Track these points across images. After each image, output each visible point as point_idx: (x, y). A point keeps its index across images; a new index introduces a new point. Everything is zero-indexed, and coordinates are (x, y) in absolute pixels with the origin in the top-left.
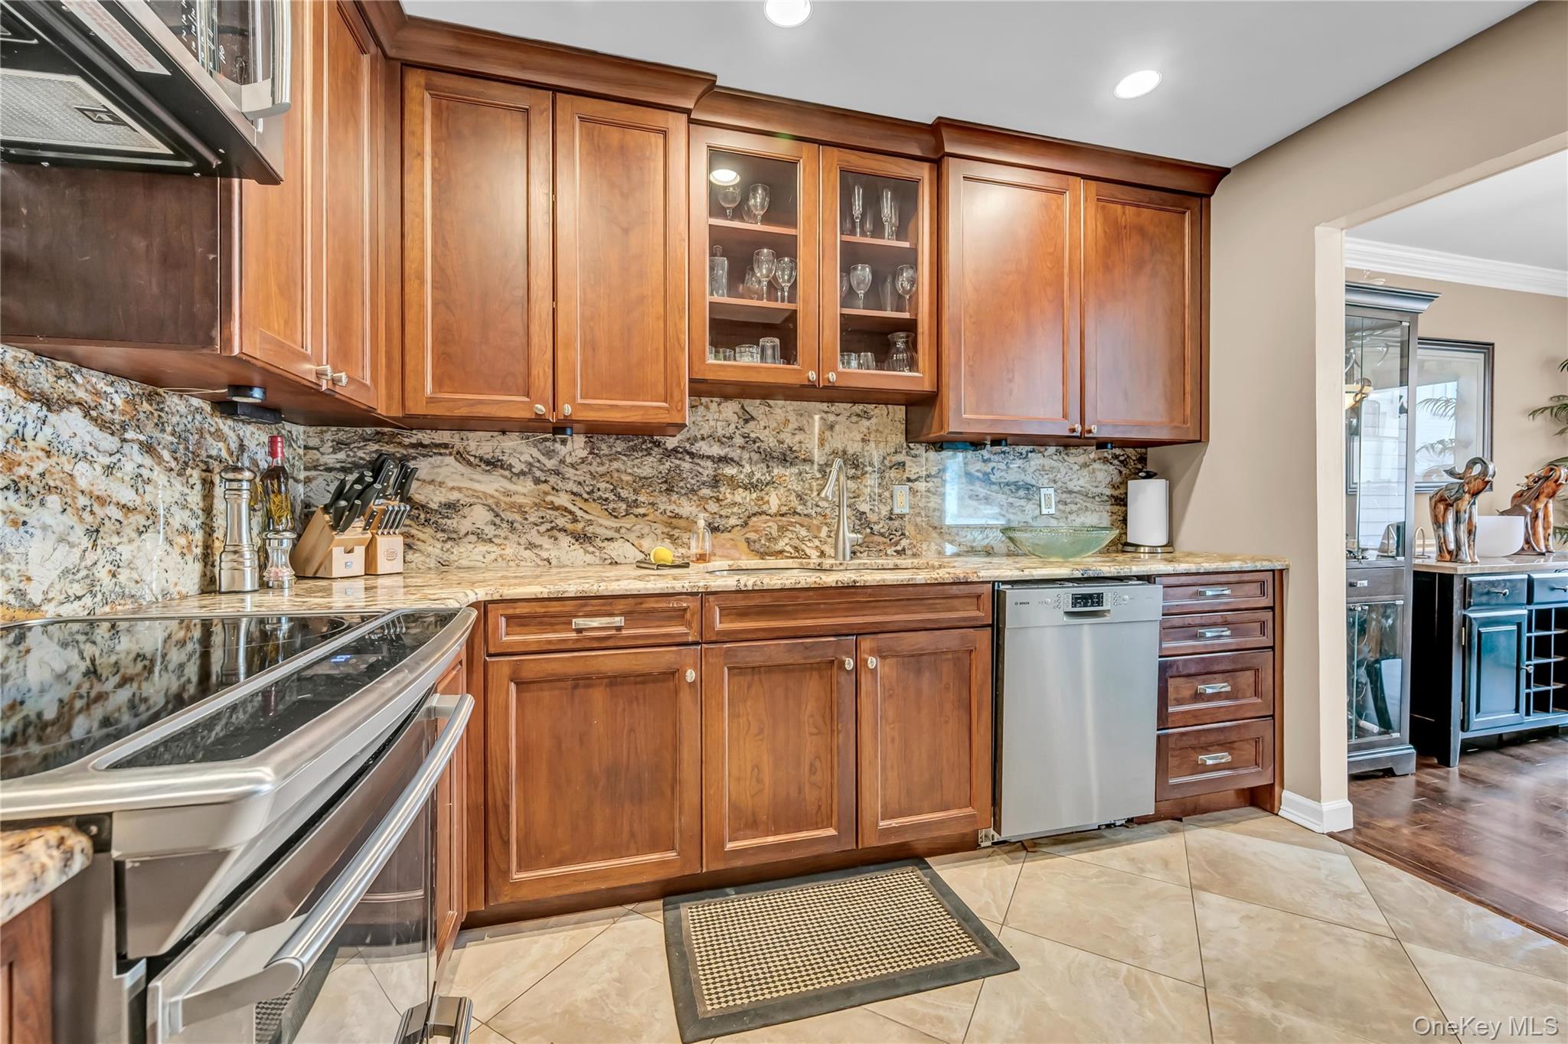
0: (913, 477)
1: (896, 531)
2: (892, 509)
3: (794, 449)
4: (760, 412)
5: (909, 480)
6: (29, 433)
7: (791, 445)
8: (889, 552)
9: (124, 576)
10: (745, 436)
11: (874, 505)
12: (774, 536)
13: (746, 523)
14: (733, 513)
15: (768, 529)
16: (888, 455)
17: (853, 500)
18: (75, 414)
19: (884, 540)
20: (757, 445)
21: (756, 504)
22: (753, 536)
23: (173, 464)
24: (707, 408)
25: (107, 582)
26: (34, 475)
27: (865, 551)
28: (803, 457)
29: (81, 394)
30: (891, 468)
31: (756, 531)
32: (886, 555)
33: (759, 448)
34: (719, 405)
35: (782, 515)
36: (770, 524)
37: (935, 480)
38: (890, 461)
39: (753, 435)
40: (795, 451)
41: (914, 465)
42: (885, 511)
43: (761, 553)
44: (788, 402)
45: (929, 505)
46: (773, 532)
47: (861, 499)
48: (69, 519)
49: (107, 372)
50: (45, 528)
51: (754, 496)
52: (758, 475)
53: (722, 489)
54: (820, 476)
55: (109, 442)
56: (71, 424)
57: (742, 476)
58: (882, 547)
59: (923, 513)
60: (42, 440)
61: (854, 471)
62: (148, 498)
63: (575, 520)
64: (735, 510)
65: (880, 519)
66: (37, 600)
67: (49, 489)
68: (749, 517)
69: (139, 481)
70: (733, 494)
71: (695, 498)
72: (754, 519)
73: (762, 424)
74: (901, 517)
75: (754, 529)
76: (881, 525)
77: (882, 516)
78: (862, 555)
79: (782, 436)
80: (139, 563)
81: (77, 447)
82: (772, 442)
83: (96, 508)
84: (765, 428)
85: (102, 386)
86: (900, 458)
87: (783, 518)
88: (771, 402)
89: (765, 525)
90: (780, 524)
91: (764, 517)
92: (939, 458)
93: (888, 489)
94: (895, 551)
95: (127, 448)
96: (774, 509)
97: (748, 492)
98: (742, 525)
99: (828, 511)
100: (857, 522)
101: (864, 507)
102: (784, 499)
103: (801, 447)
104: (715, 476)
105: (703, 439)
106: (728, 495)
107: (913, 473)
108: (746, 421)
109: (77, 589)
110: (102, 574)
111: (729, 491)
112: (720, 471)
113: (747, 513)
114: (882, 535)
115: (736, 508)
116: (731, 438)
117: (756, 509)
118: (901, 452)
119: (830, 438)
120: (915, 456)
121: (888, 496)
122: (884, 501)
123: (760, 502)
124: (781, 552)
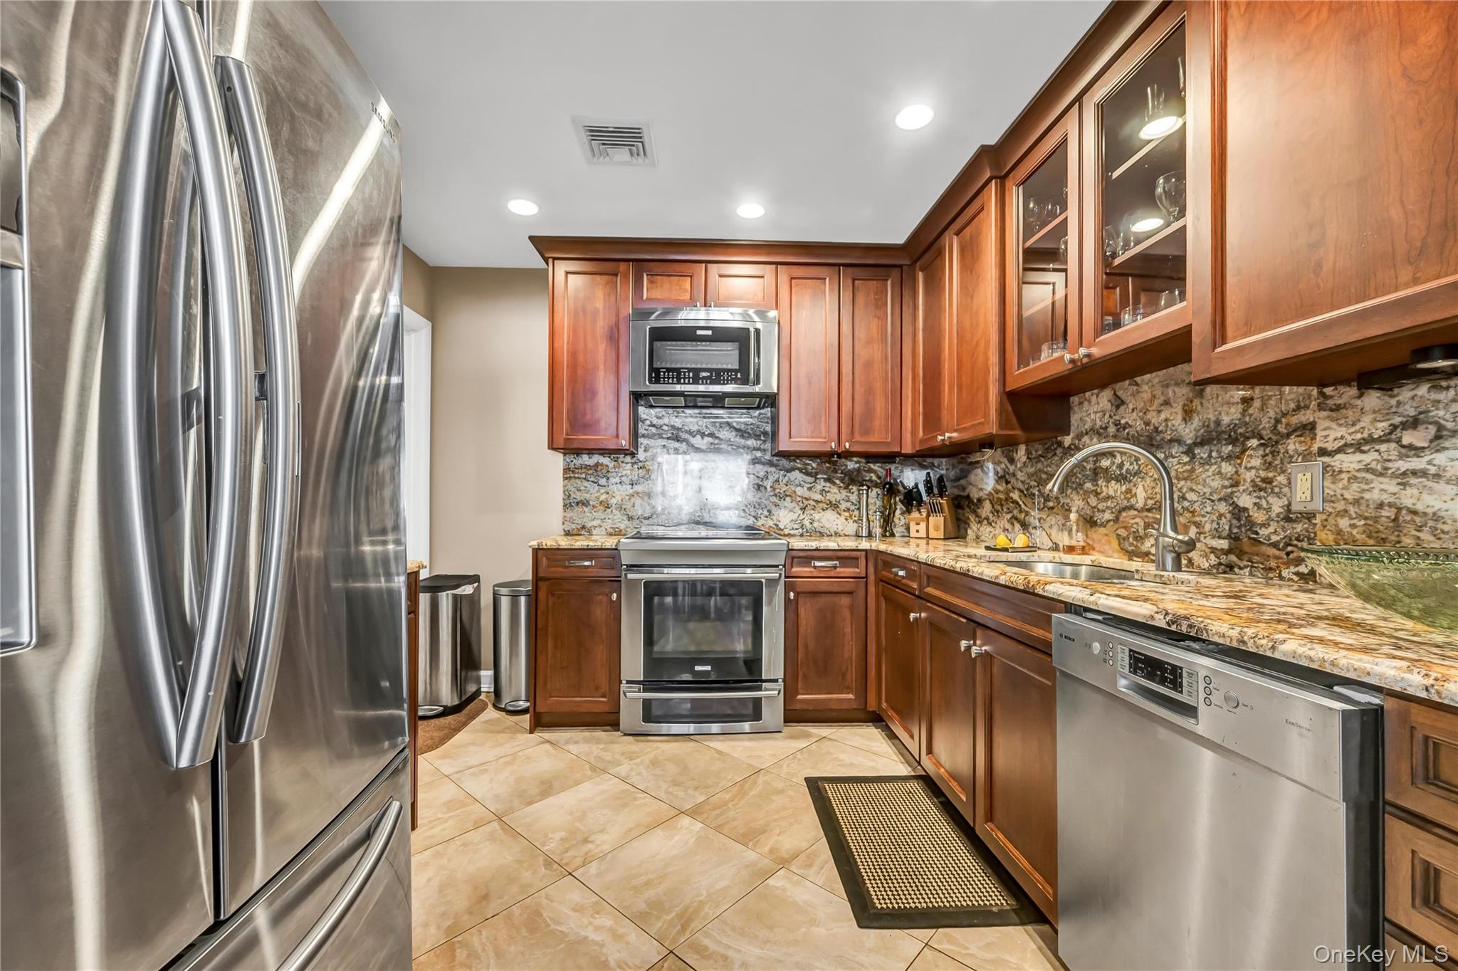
0: (1330, 446)
1: (1298, 539)
2: (1290, 504)
3: (1160, 429)
4: (1129, 394)
5: (1323, 452)
6: (780, 480)
7: (1157, 425)
8: (1285, 573)
9: (816, 524)
10: (1117, 424)
11: (1259, 498)
12: (1141, 534)
13: (1116, 520)
14: (1107, 507)
15: (1135, 526)
16: (1284, 415)
17: (1229, 490)
18: (797, 471)
19: (1277, 553)
20: (1127, 431)
21: (1125, 498)
22: (1123, 532)
23: (842, 485)
24: (1089, 402)
25: (808, 526)
26: (782, 492)
27: (1247, 567)
28: (1169, 437)
29: (799, 466)
30: (1288, 436)
31: (1125, 528)
32: (1281, 577)
33: (1128, 434)
34: (1097, 396)
35: (1149, 510)
36: (1137, 520)
37: (1383, 447)
38: (1288, 425)
39: (1123, 421)
40: (1161, 432)
41: (1334, 425)
42: (1277, 506)
43: (1129, 552)
44: (1154, 374)
45: (1367, 496)
46: (1140, 530)
47: (1241, 488)
48: (794, 504)
49: (809, 457)
50: (785, 507)
51: (1124, 488)
52: (1127, 465)
53: (1099, 482)
54: (1188, 459)
55: (810, 479)
56: (796, 475)
57: (1114, 468)
58: (1273, 564)
59: (1352, 510)
60: (784, 481)
61: (1230, 447)
62: (827, 498)
63: (1021, 512)
64: (1109, 504)
65: (1270, 519)
66: (782, 527)
67: (786, 496)
68: (1120, 512)
69: (823, 492)
70: (1108, 487)
71: (1081, 492)
72: (1124, 514)
73: (1131, 406)
74: (1309, 516)
75: (1123, 525)
76: (1271, 529)
77: (1273, 515)
78: (1242, 572)
79: (1149, 416)
80: (822, 520)
81: (797, 482)
82: (1139, 425)
83: (804, 501)
84: (1133, 410)
85: (808, 462)
86: (1305, 417)
87: (1150, 515)
88: (1138, 379)
89: (1133, 521)
90: (1147, 521)
91: (1133, 512)
92: (1393, 402)
93: (1284, 472)
94: (1297, 574)
95: (818, 481)
96: (1140, 505)
97: (1119, 484)
98: (1114, 521)
99: (1196, 506)
100: (1235, 522)
101: (1245, 501)
102: (1150, 492)
103: (1167, 425)
104: (1095, 469)
105: (1087, 433)
106: (1104, 489)
107: (1331, 439)
108: (1118, 407)
109: (796, 526)
110: (807, 523)
111: (1104, 484)
112: (1098, 465)
113: (1118, 507)
114: (1275, 545)
115: (1110, 502)
116: (1106, 428)
117: (1125, 503)
118: (1307, 407)
119: (1199, 407)
120: (1338, 408)
121: (1285, 482)
122: (1277, 490)
123: (1129, 496)
124: (1148, 554)
